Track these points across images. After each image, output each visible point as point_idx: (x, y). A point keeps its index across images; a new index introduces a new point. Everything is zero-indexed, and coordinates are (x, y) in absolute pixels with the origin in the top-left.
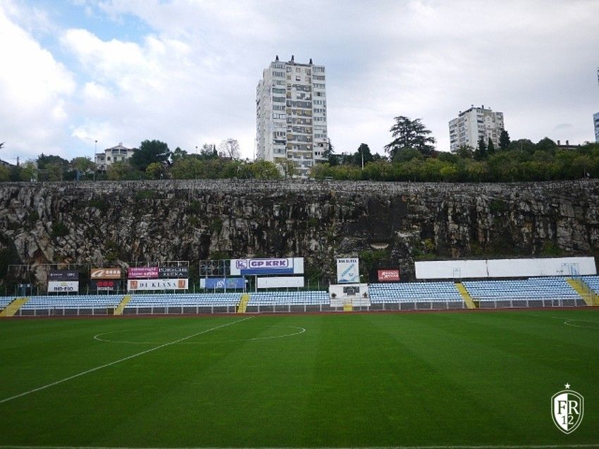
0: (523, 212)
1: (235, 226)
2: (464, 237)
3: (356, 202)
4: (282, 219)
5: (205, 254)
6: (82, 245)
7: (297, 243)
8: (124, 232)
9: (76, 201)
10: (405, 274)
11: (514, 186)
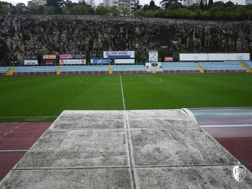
0: (224, 34)
1: (104, 37)
2: (199, 43)
3: (155, 27)
4: (124, 34)
5: (91, 49)
6: (37, 44)
7: (130, 45)
8: (55, 38)
9: (31, 24)
10: (175, 59)
11: (220, 22)
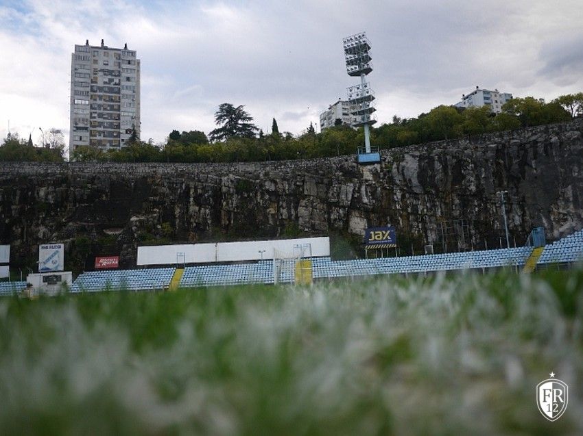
0: (268, 191)
2: (205, 219)
3: (94, 185)
7: (25, 230)
10: (125, 261)
11: (266, 166)
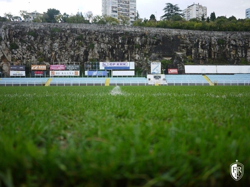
0: (232, 45)
1: (100, 47)
2: (206, 55)
3: (157, 37)
4: (123, 44)
5: (86, 60)
6: (26, 54)
7: (129, 56)
8: (47, 48)
9: (21, 32)
10: (180, 71)
11: (227, 33)
